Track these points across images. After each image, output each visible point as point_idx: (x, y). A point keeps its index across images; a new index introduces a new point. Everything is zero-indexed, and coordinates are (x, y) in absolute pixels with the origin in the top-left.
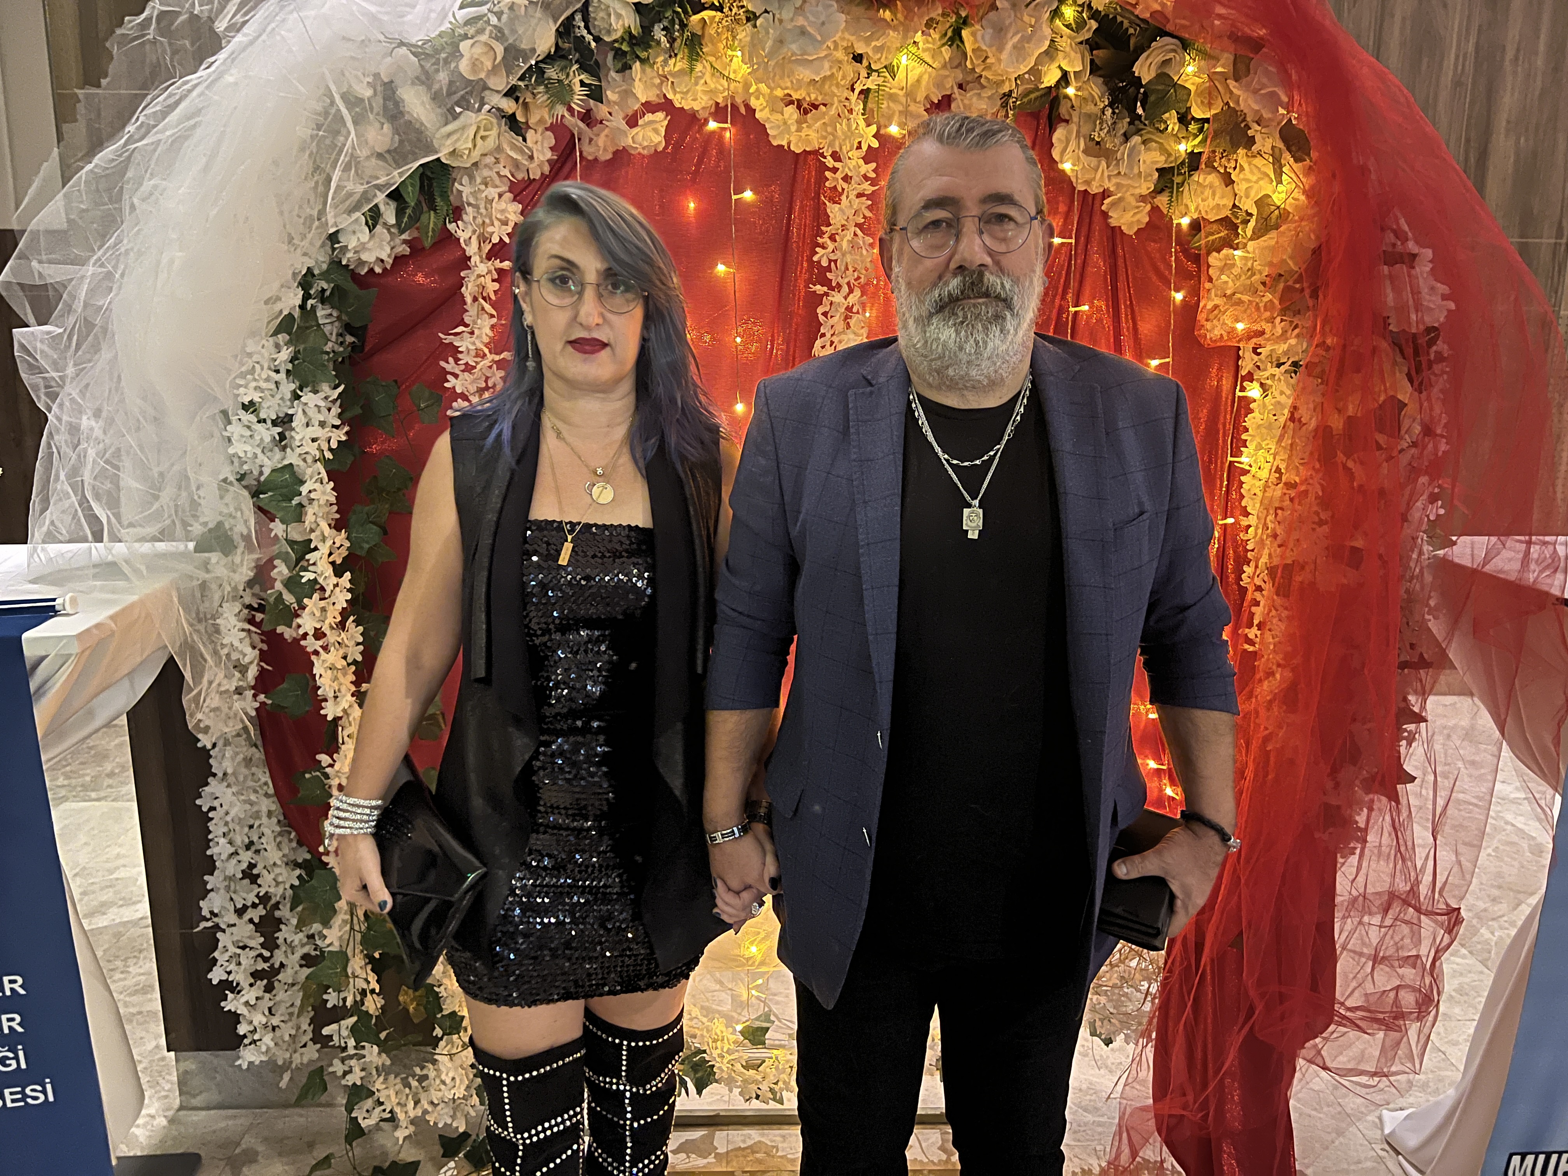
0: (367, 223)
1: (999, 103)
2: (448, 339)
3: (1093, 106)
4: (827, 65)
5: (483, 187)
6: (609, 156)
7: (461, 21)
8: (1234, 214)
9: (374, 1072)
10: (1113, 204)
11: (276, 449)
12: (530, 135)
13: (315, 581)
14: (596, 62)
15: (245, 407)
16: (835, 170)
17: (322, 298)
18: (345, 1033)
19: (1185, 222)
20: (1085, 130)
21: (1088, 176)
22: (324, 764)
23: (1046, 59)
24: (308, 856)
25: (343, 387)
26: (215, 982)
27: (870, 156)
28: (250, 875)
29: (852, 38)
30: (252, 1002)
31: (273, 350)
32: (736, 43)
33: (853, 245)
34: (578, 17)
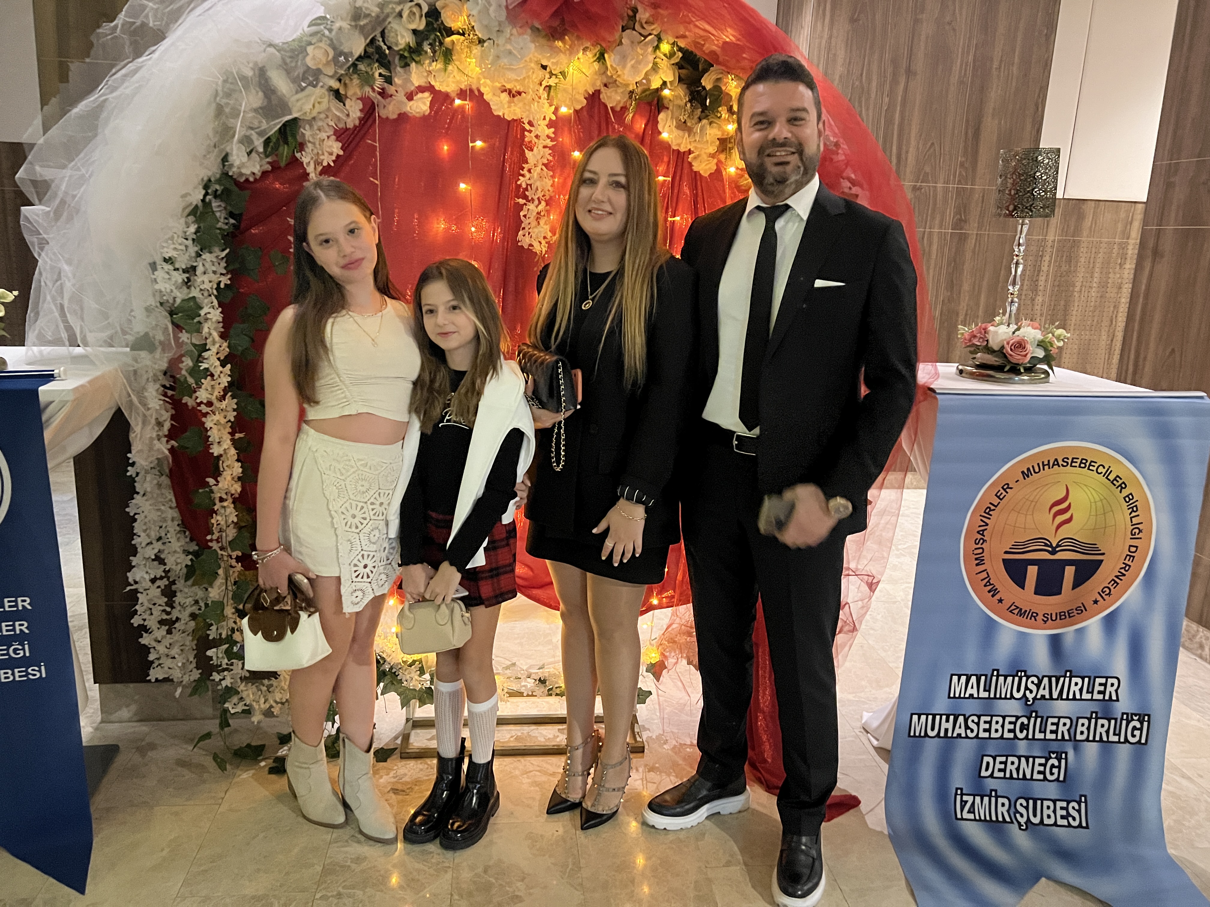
0: (246, 151)
1: (628, 96)
3: (680, 101)
4: (525, 71)
5: (318, 132)
6: (395, 116)
7: (308, 34)
9: (239, 680)
10: (695, 158)
11: (185, 288)
12: (348, 102)
13: (207, 369)
14: (389, 62)
15: (165, 260)
16: (530, 131)
17: (216, 195)
18: (220, 655)
19: (732, 170)
20: (676, 114)
21: (679, 141)
22: (211, 484)
23: (653, 73)
24: (196, 548)
25: (227, 251)
26: (136, 625)
27: (551, 124)
28: (159, 559)
29: (540, 57)
30: (158, 640)
31: (184, 226)
32: (472, 55)
33: (541, 176)
34: (379, 36)
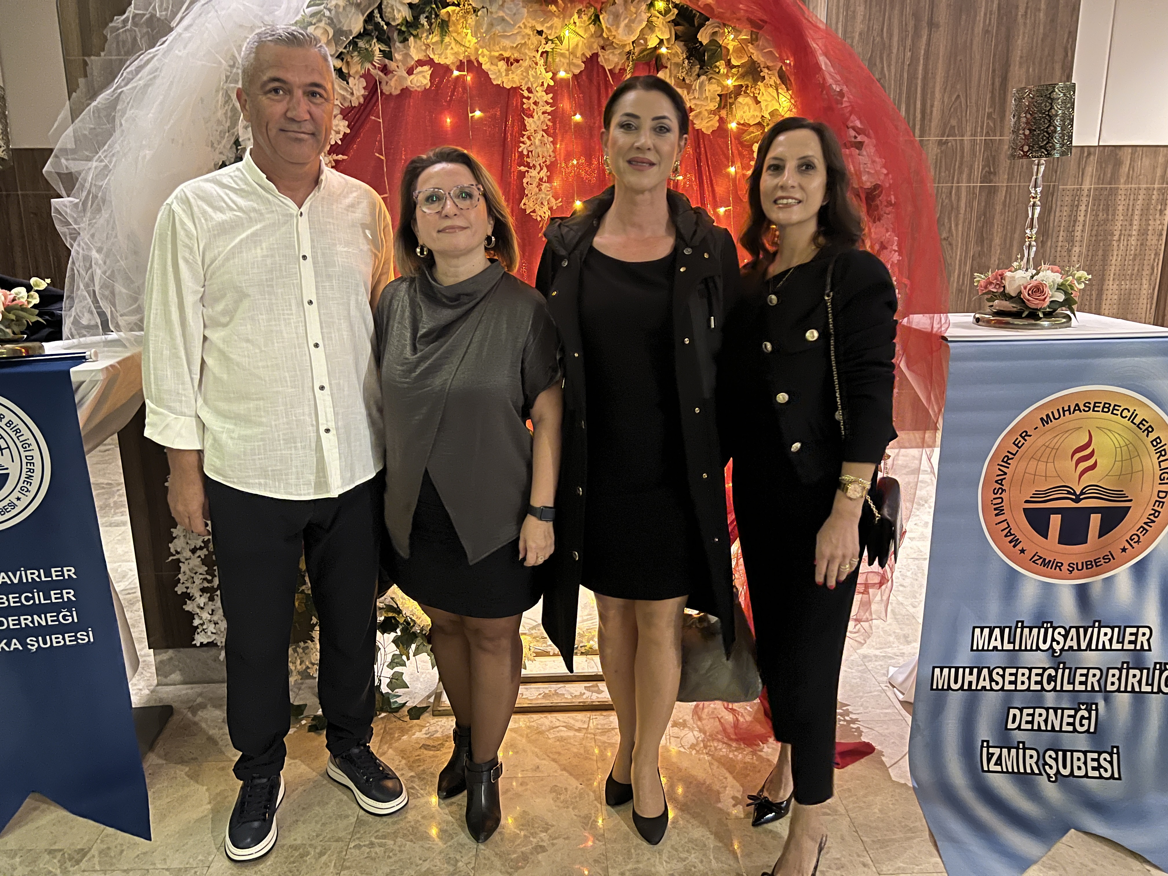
1: (625, 57)
3: (677, 59)
4: (521, 37)
6: (398, 92)
8: (763, 121)
10: (696, 116)
12: (351, 80)
14: (389, 38)
16: (528, 98)
19: (733, 126)
20: (674, 72)
23: (649, 31)
26: (179, 593)
27: (549, 90)
29: (534, 22)
30: (202, 605)
32: (468, 25)
33: (543, 143)
34: (376, 11)
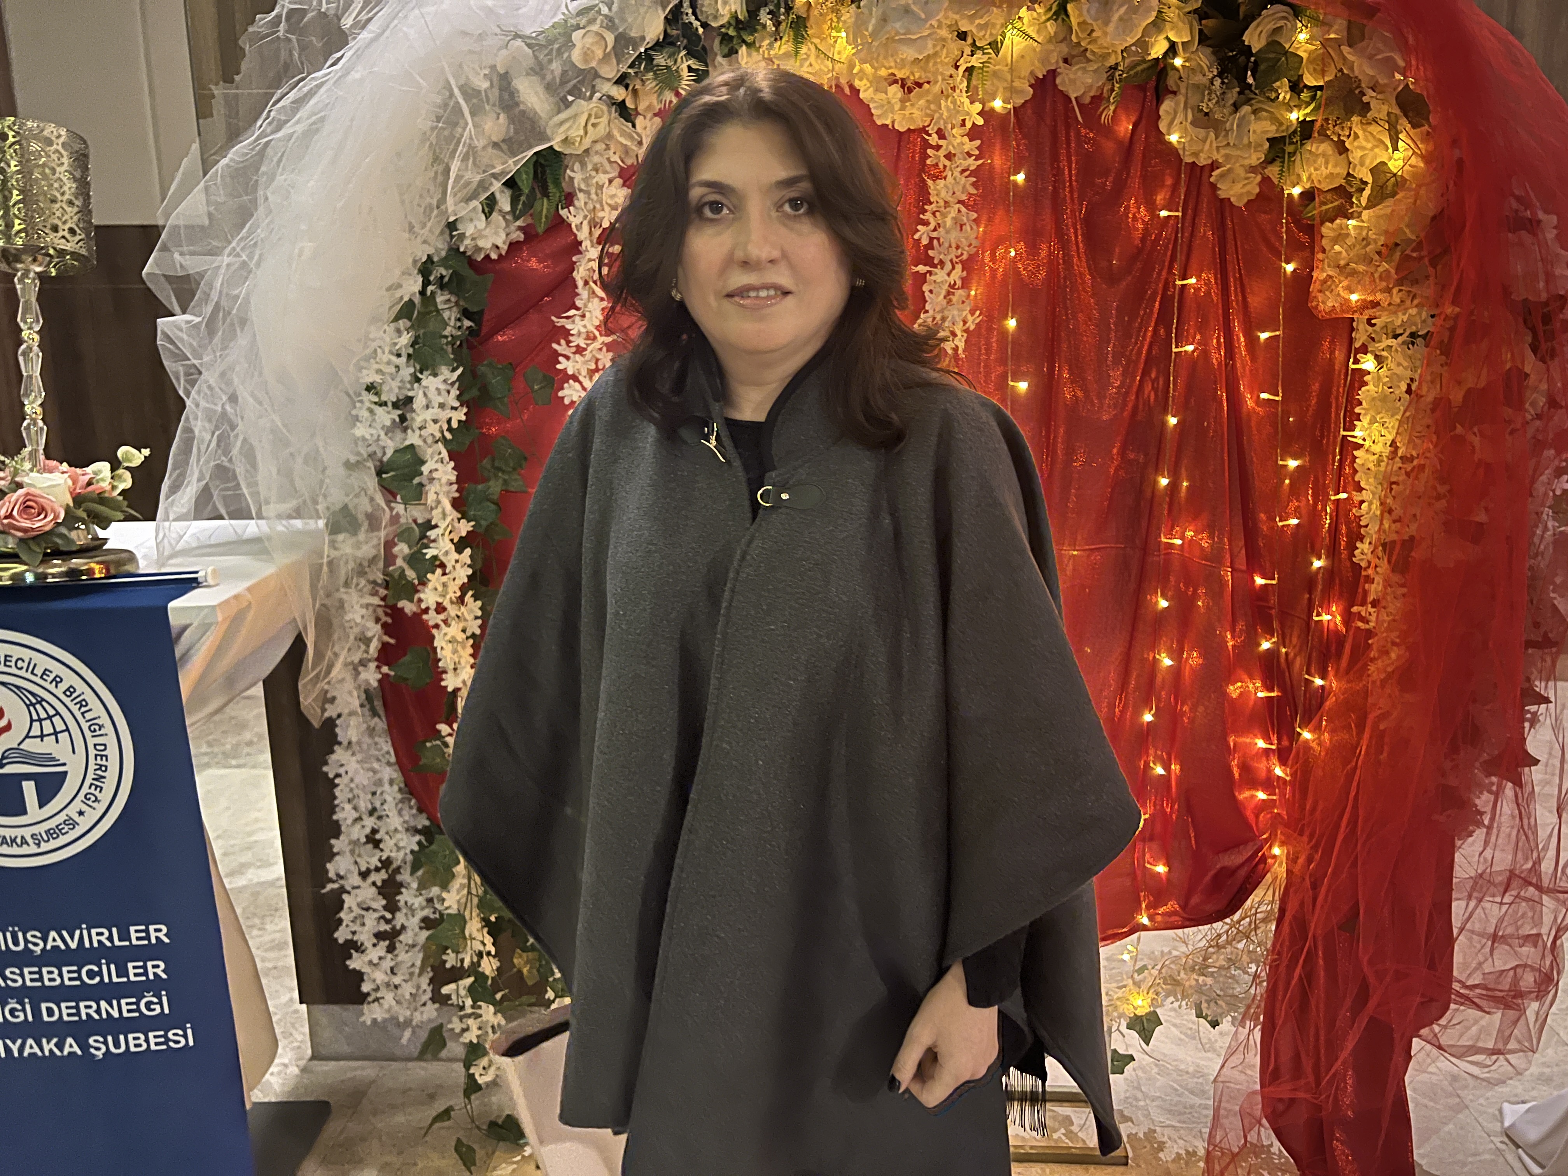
0: (483, 211)
1: (1105, 76)
2: (561, 322)
3: (1201, 77)
4: (930, 44)
5: (593, 173)
7: (574, 12)
8: (1349, 183)
9: (490, 1031)
10: (1222, 176)
11: (398, 431)
12: (639, 121)
13: (435, 557)
14: (704, 48)
15: (367, 389)
17: (442, 284)
18: (463, 992)
19: (1296, 191)
20: (1194, 100)
21: (1195, 148)
22: (443, 734)
23: (1154, 30)
24: (427, 823)
25: (460, 370)
26: (341, 941)
28: (373, 840)
29: (957, 17)
30: (375, 961)
31: (395, 335)
32: (841, 25)
33: (959, 224)
34: (686, 4)
